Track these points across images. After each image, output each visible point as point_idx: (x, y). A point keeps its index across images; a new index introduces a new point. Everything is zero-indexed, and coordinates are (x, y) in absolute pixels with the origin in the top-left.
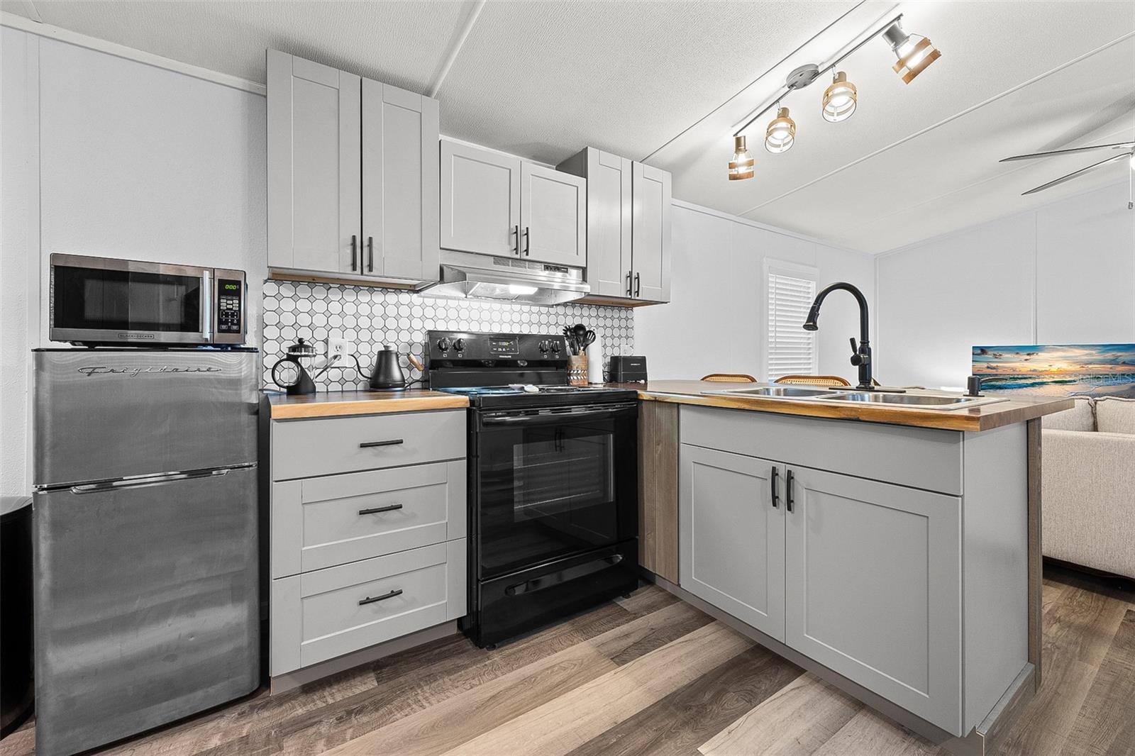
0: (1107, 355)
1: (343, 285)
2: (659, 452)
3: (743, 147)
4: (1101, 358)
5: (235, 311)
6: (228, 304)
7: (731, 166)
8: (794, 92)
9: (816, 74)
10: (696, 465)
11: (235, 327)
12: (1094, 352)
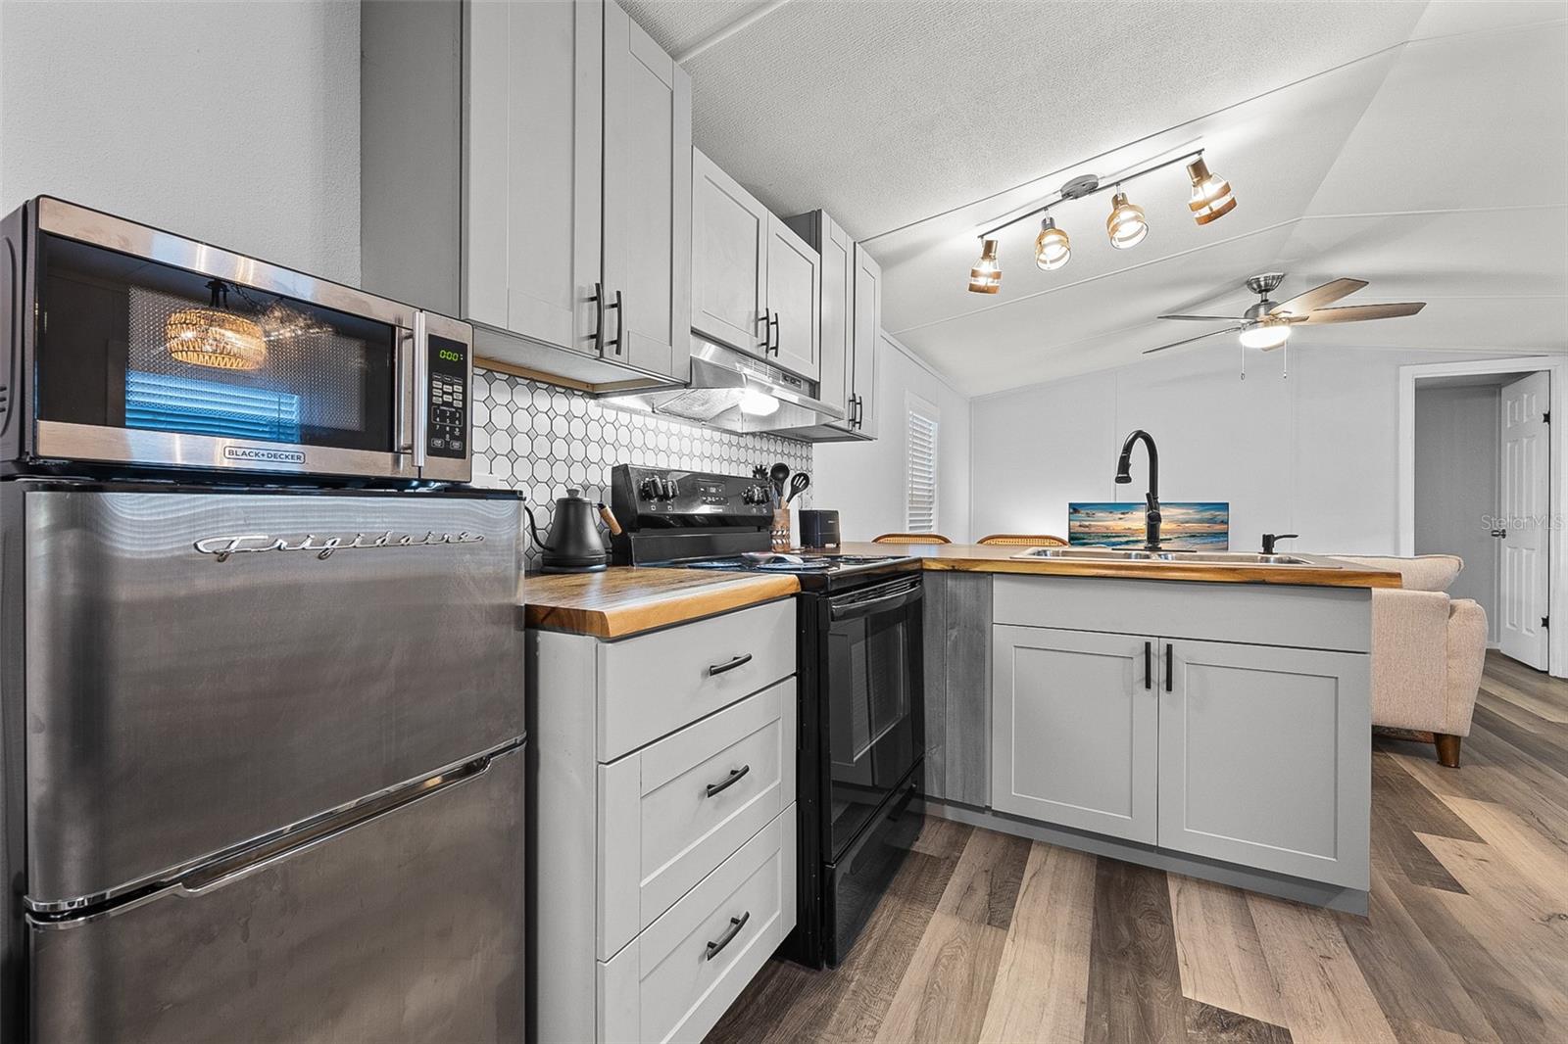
0: (1204, 514)
1: (491, 371)
2: (953, 638)
3: (992, 254)
4: (1198, 516)
5: (457, 408)
6: (444, 393)
7: (974, 274)
8: (1069, 202)
9: (1093, 189)
10: (1018, 649)
11: (456, 445)
12: (1191, 511)
